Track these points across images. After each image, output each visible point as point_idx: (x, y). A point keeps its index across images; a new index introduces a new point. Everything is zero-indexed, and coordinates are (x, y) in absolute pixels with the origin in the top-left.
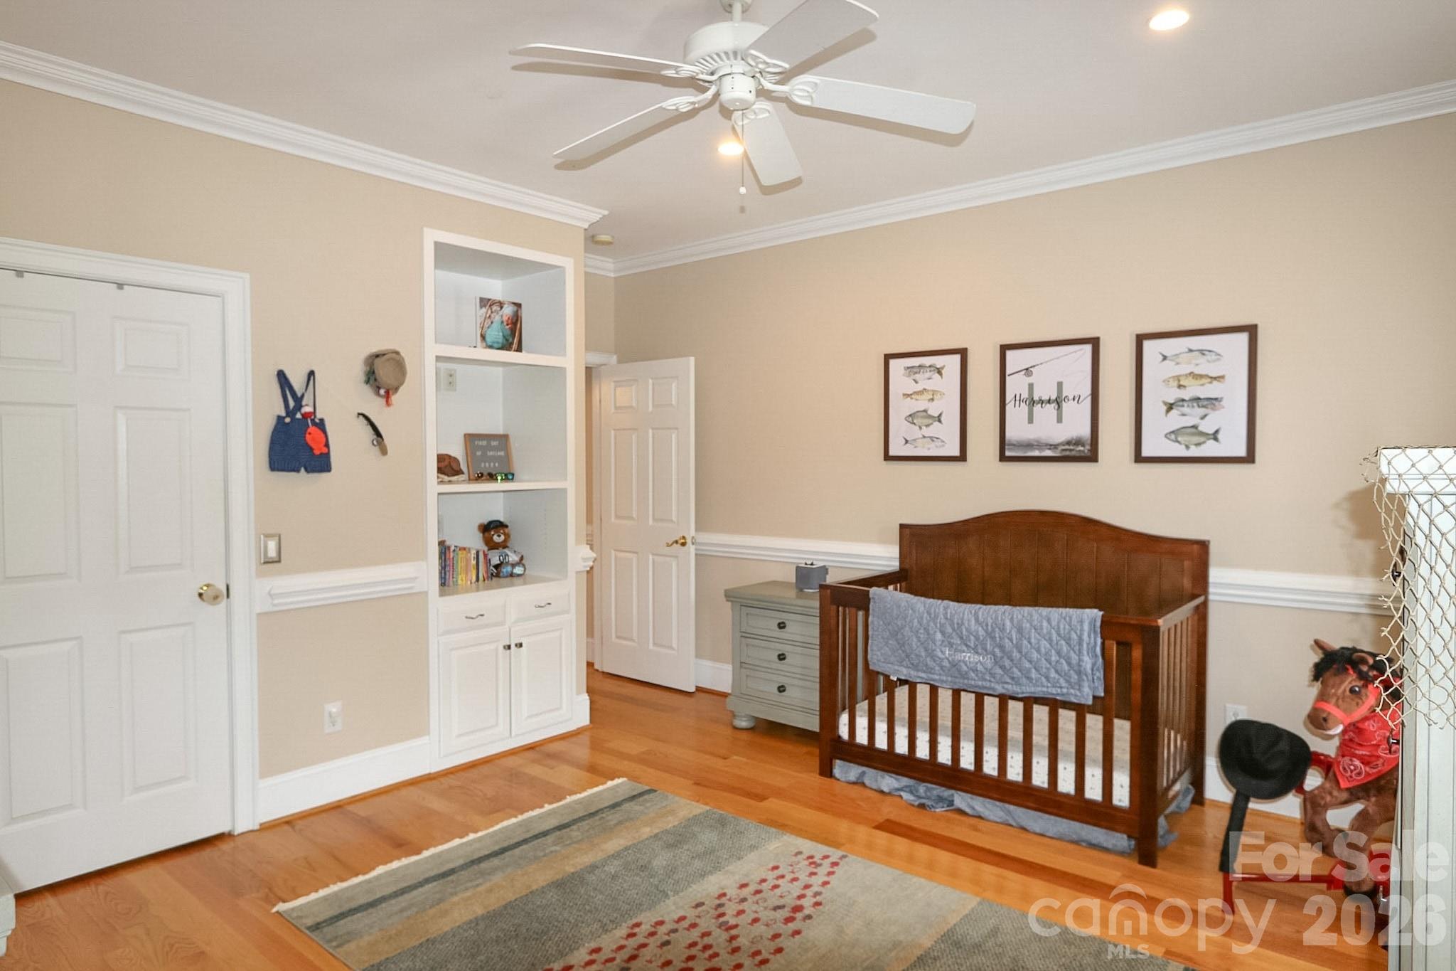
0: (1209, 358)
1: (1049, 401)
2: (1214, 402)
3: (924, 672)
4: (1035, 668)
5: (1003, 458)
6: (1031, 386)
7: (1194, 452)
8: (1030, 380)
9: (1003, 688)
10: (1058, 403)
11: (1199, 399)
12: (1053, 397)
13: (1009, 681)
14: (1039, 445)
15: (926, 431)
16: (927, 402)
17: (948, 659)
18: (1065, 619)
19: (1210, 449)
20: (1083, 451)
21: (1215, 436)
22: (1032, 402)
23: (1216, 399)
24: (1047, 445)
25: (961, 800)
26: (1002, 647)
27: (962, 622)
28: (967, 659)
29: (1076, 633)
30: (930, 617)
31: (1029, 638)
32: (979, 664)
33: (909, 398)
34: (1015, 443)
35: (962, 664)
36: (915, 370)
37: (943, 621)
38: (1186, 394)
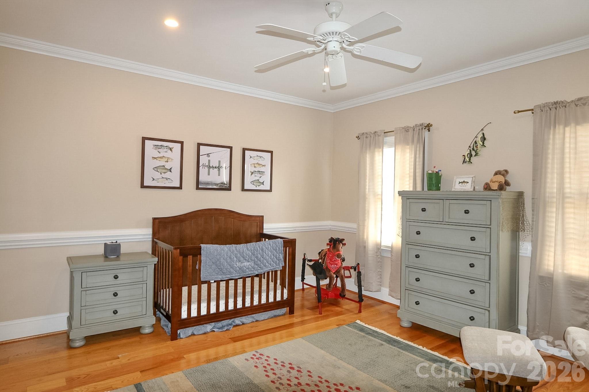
0: (262, 159)
1: (216, 167)
2: (263, 173)
3: (229, 275)
4: (267, 262)
5: (198, 188)
6: (209, 161)
7: (258, 188)
8: (209, 158)
9: (258, 272)
10: (219, 169)
11: (259, 171)
12: (217, 166)
13: (259, 269)
14: (212, 184)
15: (164, 175)
16: (165, 162)
17: (238, 267)
18: (274, 243)
19: (261, 187)
20: (227, 187)
21: (263, 183)
22: (209, 167)
23: (263, 172)
24: (214, 184)
25: (238, 321)
26: (257, 257)
27: (243, 251)
28: (245, 265)
29: (278, 247)
30: (231, 252)
31: (266, 252)
32: (250, 266)
33: (155, 160)
34: (203, 182)
35: (244, 267)
36: (159, 147)
37: (236, 252)
38: (256, 170)
